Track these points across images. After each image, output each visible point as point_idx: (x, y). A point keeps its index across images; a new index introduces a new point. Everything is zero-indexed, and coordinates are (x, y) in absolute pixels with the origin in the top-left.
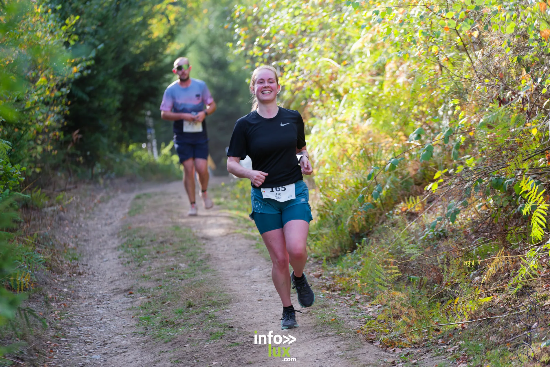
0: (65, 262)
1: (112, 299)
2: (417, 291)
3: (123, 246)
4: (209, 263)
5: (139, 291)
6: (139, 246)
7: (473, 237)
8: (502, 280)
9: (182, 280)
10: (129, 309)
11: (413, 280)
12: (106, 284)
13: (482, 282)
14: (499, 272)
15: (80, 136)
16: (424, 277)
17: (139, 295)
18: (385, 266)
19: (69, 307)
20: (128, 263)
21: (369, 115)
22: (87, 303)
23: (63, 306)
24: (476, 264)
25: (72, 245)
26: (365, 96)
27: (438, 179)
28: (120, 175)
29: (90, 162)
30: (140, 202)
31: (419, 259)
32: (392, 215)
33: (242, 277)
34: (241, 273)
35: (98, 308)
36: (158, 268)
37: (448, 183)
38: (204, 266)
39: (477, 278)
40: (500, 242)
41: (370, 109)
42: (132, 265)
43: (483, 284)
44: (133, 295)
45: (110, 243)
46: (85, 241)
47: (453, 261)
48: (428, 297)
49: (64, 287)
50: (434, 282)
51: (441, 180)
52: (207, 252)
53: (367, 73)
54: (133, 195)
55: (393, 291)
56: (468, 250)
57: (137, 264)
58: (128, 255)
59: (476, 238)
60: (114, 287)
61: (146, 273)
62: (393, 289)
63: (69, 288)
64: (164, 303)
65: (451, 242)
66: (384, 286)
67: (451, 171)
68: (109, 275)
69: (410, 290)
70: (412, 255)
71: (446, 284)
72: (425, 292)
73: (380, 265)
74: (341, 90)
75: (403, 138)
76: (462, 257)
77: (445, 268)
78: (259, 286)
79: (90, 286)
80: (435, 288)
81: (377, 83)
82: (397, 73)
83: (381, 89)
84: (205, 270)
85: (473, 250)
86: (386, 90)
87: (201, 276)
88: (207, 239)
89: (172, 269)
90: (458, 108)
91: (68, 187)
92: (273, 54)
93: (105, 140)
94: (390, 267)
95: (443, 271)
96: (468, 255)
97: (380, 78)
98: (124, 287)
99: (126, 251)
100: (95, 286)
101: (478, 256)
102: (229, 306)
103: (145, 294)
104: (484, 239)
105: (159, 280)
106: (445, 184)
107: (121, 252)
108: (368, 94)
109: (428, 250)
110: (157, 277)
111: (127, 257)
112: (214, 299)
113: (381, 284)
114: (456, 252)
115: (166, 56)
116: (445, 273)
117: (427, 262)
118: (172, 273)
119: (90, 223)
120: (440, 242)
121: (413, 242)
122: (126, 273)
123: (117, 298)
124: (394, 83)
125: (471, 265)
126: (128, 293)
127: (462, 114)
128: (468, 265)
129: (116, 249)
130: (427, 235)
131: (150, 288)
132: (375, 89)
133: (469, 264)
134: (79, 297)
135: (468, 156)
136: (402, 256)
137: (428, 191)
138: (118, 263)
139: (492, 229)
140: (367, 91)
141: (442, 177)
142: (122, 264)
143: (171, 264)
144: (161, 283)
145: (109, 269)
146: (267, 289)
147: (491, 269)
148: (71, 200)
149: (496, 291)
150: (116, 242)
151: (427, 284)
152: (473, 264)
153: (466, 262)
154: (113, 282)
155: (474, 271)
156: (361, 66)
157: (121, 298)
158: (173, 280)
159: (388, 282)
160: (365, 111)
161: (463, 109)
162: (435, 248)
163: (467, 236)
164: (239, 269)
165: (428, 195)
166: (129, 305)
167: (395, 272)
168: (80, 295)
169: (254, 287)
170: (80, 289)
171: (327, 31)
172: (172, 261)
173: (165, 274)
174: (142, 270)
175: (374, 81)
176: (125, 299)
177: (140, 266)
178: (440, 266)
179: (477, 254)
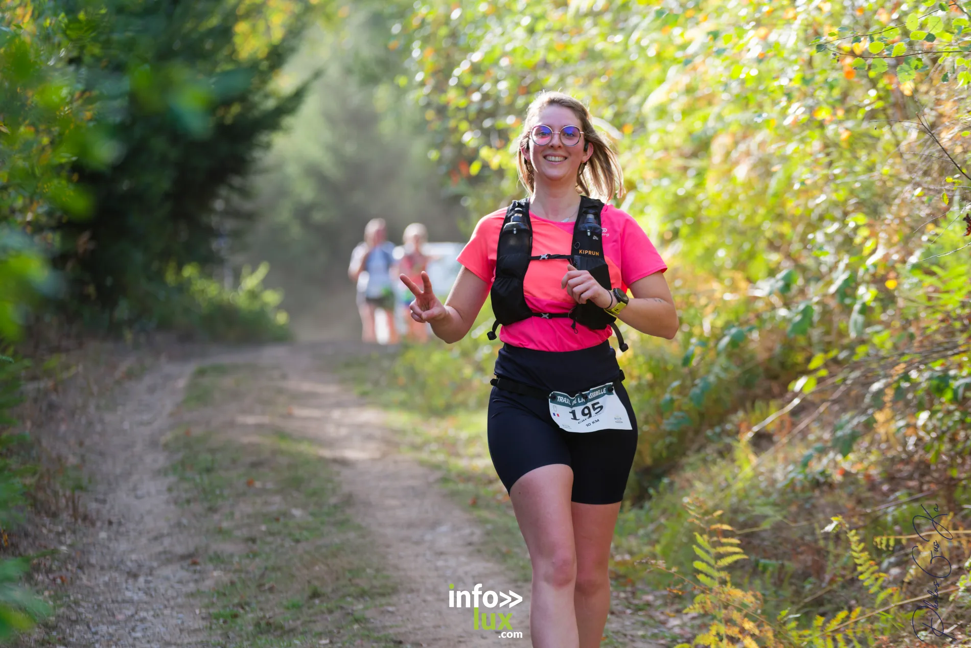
0: (61, 493)
1: (157, 572)
2: (773, 589)
3: (174, 469)
4: (350, 512)
5: (211, 560)
6: (209, 470)
7: (885, 487)
9: (297, 541)
10: (192, 595)
11: (765, 568)
12: (144, 540)
13: (906, 580)
15: (91, 246)
16: (787, 563)
17: (210, 566)
18: (715, 539)
19: (72, 583)
20: (188, 501)
21: (676, 233)
22: (106, 579)
23: (59, 581)
24: (898, 542)
25: (72, 460)
26: (670, 198)
27: (816, 370)
28: (165, 325)
29: (107, 298)
30: (206, 381)
31: (778, 528)
32: (719, 435)
33: (417, 543)
34: (416, 534)
35: (128, 588)
36: (249, 516)
37: (838, 379)
38: (340, 517)
39: (895, 571)
40: (944, 502)
41: (678, 224)
42: (197, 508)
43: (910, 583)
44: (198, 568)
45: (149, 459)
46: (102, 454)
47: (853, 537)
49: (61, 543)
50: (805, 576)
51: (823, 373)
52: (346, 489)
53: (673, 153)
54: (191, 368)
55: (729, 588)
56: (879, 513)
57: (206, 505)
58: (186, 485)
59: (892, 491)
60: (160, 549)
61: (225, 525)
62: (729, 585)
63: (71, 546)
64: (262, 586)
65: (841, 497)
66: (712, 578)
67: (843, 355)
68: (149, 524)
69: (759, 588)
70: (765, 517)
71: (832, 581)
72: (787, 592)
73: (705, 537)
75: (743, 284)
76: (865, 527)
77: (831, 547)
78: (452, 562)
79: (113, 545)
80: (808, 586)
81: (691, 173)
82: (735, 155)
83: (699, 185)
84: (343, 524)
85: (886, 513)
86: (712, 186)
87: (336, 538)
88: (344, 463)
89: (277, 520)
90: (864, 232)
91: (65, 343)
92: (488, 105)
93: (139, 257)
94: (724, 540)
95: (828, 552)
96: (877, 524)
97: (695, 163)
98: (180, 550)
99: (183, 479)
100: (123, 546)
101: (897, 528)
102: (394, 599)
103: (222, 566)
104: (909, 495)
105: (250, 540)
106: (830, 381)
107: (172, 479)
108: (676, 195)
109: (794, 508)
110: (245, 532)
111: (186, 491)
112: (364, 584)
113: (707, 575)
114: (853, 516)
115: (267, 96)
116: (831, 558)
117: (795, 535)
118: (276, 527)
119: (108, 417)
120: (817, 493)
121: (766, 493)
122: (185, 521)
123: (167, 571)
124: (727, 175)
126: (189, 561)
127: (869, 245)
128: (881, 543)
129: (162, 472)
130: (793, 480)
131: (232, 555)
132: (689, 184)
133: (884, 542)
134: (89, 566)
135: (878, 328)
136: (741, 518)
137: (796, 395)
138: (167, 502)
139: (923, 475)
140: (673, 188)
141: (826, 365)
142: (176, 503)
143: (274, 508)
144: (255, 547)
145: (149, 512)
146: (468, 568)
147: (926, 554)
148: (73, 371)
150: (161, 460)
151: (792, 576)
152: (892, 543)
153: (878, 540)
154: (157, 538)
155: (889, 556)
156: (661, 139)
157: (175, 572)
158: (279, 541)
159: (720, 569)
160: (667, 227)
161: (874, 234)
162: (808, 506)
163: (873, 486)
164: (410, 525)
165: (796, 401)
166: (192, 587)
167: (733, 551)
168: (93, 561)
169: (440, 563)
170: (92, 549)
171: (599, 66)
172: (277, 503)
173: (264, 528)
174: (216, 517)
175: (685, 169)
176: (183, 574)
177: (212, 510)
178: (822, 543)
179: (896, 522)
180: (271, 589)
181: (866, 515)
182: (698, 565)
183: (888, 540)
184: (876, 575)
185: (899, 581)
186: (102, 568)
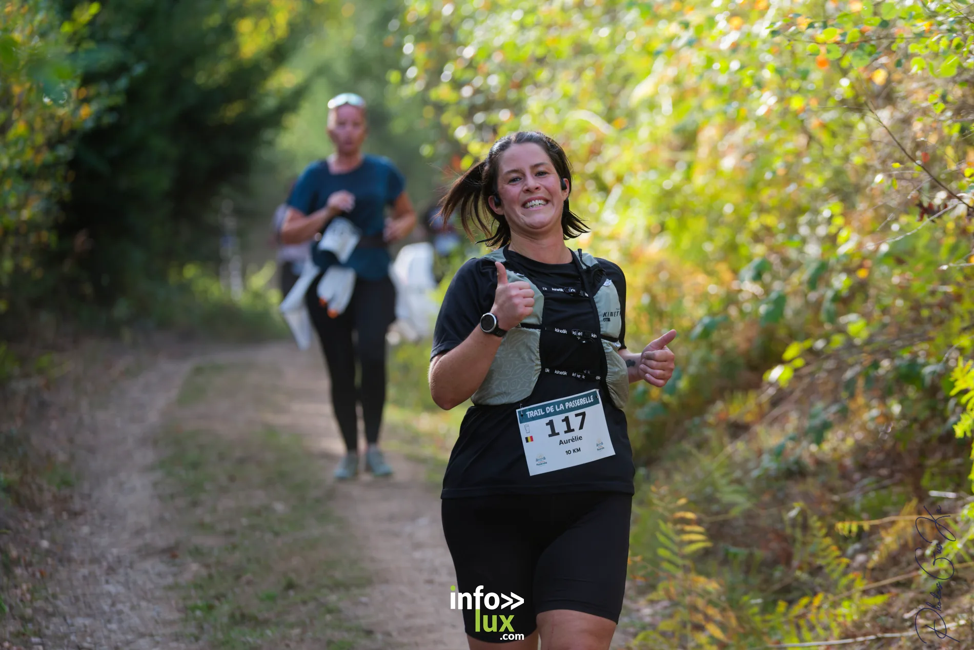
0: (46, 488)
1: (137, 566)
2: (741, 577)
3: (162, 464)
4: (331, 505)
5: (190, 553)
6: (195, 466)
8: (909, 564)
9: (277, 534)
10: (170, 588)
11: (735, 556)
12: (125, 536)
13: (871, 565)
14: (904, 547)
15: (89, 245)
16: (756, 551)
17: (189, 559)
18: (679, 527)
19: (51, 577)
20: (172, 496)
21: (663, 228)
22: (86, 572)
23: (38, 575)
24: (860, 529)
25: (62, 457)
26: (655, 192)
27: (790, 361)
28: (164, 324)
29: (105, 297)
30: (200, 380)
31: (749, 515)
32: (699, 427)
33: (396, 535)
34: (395, 527)
35: (107, 582)
36: (231, 510)
37: (812, 368)
38: (322, 510)
39: (861, 558)
40: (910, 489)
41: (666, 217)
42: (181, 502)
43: (873, 569)
44: (177, 561)
45: (138, 455)
46: (91, 451)
47: (815, 522)
48: (762, 591)
49: (43, 538)
50: (774, 563)
51: (799, 363)
53: (662, 145)
54: (186, 367)
55: (693, 576)
56: (847, 501)
57: (189, 499)
58: (171, 481)
59: (862, 478)
60: (141, 543)
61: (208, 519)
62: (693, 572)
63: (52, 541)
64: (238, 578)
65: (812, 486)
66: (677, 566)
67: (820, 344)
68: (132, 518)
69: (728, 576)
70: (732, 505)
71: (799, 568)
72: (756, 580)
73: (670, 525)
74: (608, 177)
75: (727, 276)
76: (832, 513)
79: (95, 540)
80: (777, 574)
81: (680, 166)
82: (721, 147)
83: (688, 178)
84: (324, 517)
85: (853, 502)
86: (699, 180)
87: (315, 530)
89: (259, 514)
90: (839, 221)
91: (60, 342)
92: (479, 100)
93: (139, 257)
94: (688, 528)
95: (794, 540)
96: (844, 511)
97: (686, 156)
98: (161, 543)
99: (169, 474)
100: (104, 540)
101: (864, 515)
102: (368, 590)
103: (201, 559)
104: (877, 482)
105: (230, 533)
106: (805, 371)
107: (158, 475)
108: (662, 188)
109: (766, 498)
110: (227, 526)
111: (171, 486)
112: (338, 575)
113: (671, 562)
116: (798, 545)
117: (764, 521)
118: (257, 521)
119: (101, 415)
120: (790, 483)
121: (738, 482)
122: (167, 515)
123: (148, 565)
124: (714, 169)
125: (850, 531)
126: (169, 555)
127: (844, 234)
128: (843, 529)
129: (150, 468)
130: (767, 470)
131: (212, 548)
133: (846, 528)
134: (70, 560)
135: (853, 317)
136: (715, 508)
137: (771, 384)
138: (152, 498)
139: (894, 463)
140: (659, 182)
141: (800, 355)
142: (160, 498)
143: (256, 502)
144: (234, 540)
145: (133, 507)
147: (890, 540)
148: (66, 368)
149: (897, 584)
150: (148, 456)
151: (761, 565)
152: (854, 528)
153: (840, 526)
154: (139, 532)
155: (854, 543)
156: (651, 134)
157: (154, 565)
158: (258, 534)
159: (684, 557)
160: (654, 220)
161: (847, 223)
162: (780, 495)
163: (845, 474)
164: (392, 518)
165: (771, 391)
166: (170, 580)
167: (696, 539)
168: (74, 554)
169: (417, 555)
170: (74, 544)
171: (588, 60)
172: (259, 498)
173: (244, 521)
174: (199, 511)
175: (673, 164)
176: (161, 567)
177: (195, 504)
178: (789, 531)
179: (863, 510)
180: (249, 583)
181: (834, 503)
182: (662, 552)
183: (850, 527)
184: (837, 561)
185: (863, 567)
186: (82, 563)
